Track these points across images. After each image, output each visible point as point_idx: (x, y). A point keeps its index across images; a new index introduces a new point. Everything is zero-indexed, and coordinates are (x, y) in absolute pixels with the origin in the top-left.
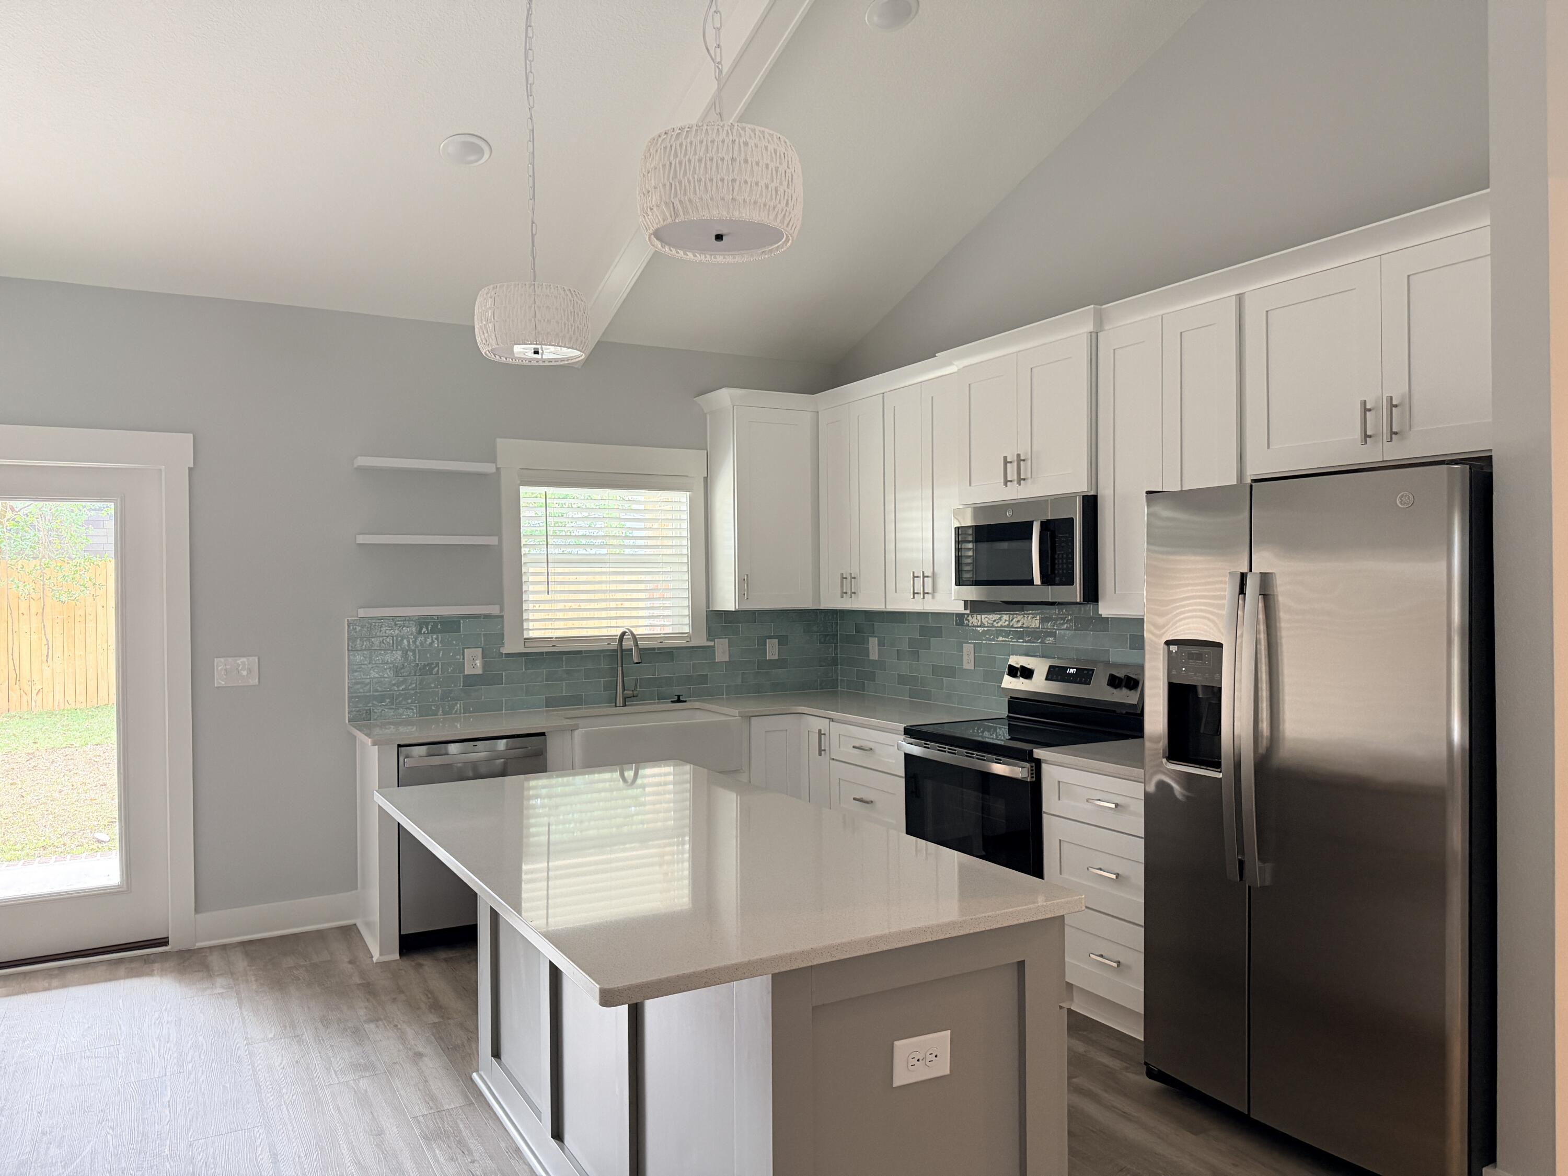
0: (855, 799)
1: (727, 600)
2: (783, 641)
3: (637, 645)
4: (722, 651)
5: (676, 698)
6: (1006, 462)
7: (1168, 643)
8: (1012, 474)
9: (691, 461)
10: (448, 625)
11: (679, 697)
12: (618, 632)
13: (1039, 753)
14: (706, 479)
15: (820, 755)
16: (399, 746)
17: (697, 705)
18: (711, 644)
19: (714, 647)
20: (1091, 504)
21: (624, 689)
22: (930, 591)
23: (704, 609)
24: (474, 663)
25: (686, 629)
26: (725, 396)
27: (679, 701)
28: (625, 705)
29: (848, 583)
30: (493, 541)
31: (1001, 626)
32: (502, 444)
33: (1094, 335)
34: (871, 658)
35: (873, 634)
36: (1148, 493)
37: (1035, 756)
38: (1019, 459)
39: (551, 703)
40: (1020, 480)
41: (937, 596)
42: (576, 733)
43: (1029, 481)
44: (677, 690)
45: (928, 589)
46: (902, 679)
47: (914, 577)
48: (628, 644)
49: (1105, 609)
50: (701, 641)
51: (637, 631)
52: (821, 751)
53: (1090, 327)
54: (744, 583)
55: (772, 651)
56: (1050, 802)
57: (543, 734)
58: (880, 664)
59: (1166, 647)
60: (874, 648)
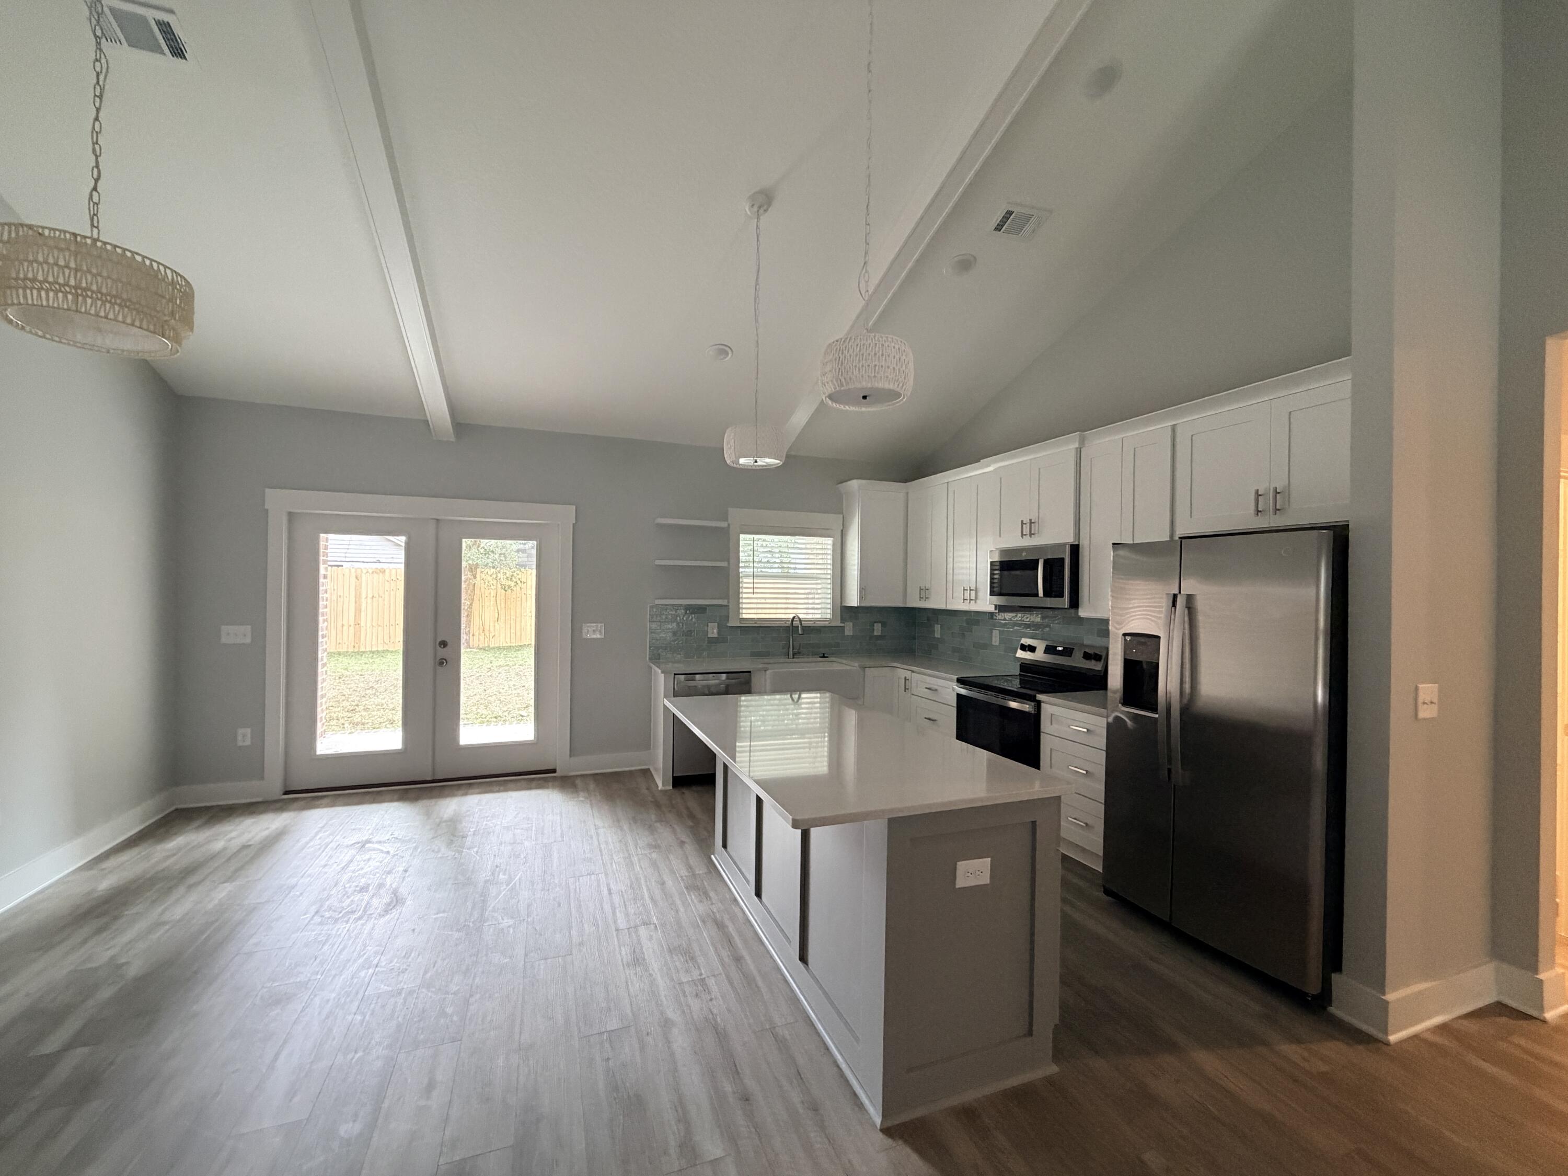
0: (926, 718)
1: (853, 600)
2: (884, 625)
3: (801, 624)
4: (849, 630)
5: (822, 655)
6: (1022, 523)
7: (1125, 635)
8: (1026, 530)
9: (833, 520)
10: (701, 610)
11: (824, 654)
12: (791, 616)
13: (1040, 697)
14: (842, 531)
15: (905, 691)
16: (675, 674)
17: (834, 659)
18: (843, 625)
19: (844, 627)
20: (1075, 550)
21: (793, 649)
22: (974, 598)
23: (839, 605)
24: (713, 632)
25: (829, 616)
26: (855, 484)
27: (824, 657)
28: (794, 658)
29: (924, 593)
30: (724, 564)
31: (1017, 620)
32: (731, 511)
33: (1079, 450)
34: (936, 636)
35: (937, 622)
36: (1114, 544)
37: (1037, 698)
38: (1031, 523)
39: (754, 655)
40: (1031, 534)
41: (978, 601)
42: (768, 672)
43: (1036, 535)
44: (822, 651)
45: (973, 597)
46: (955, 650)
47: (964, 590)
48: (796, 623)
49: (1083, 613)
50: (838, 623)
51: (801, 616)
52: (906, 689)
53: (1077, 445)
54: (863, 591)
55: (878, 630)
56: (1046, 726)
57: (750, 672)
58: (941, 640)
59: (1123, 637)
60: (938, 631)
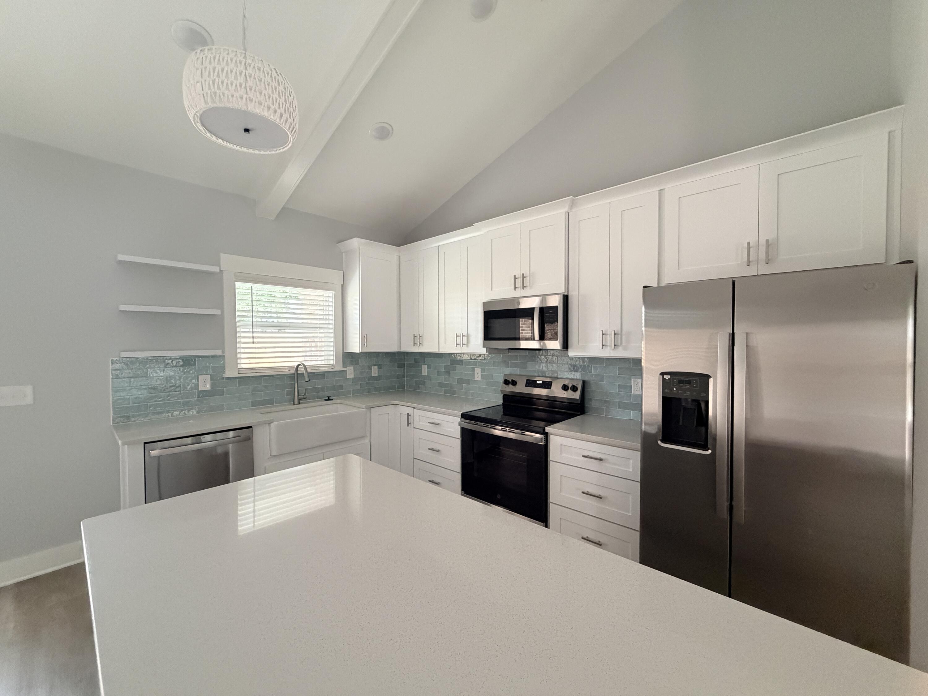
0: (429, 449)
1: (355, 347)
2: (380, 367)
3: (306, 371)
4: (350, 372)
5: (327, 398)
6: (515, 278)
7: (663, 374)
8: (519, 283)
9: (335, 276)
10: (188, 362)
11: (329, 397)
12: (296, 364)
13: (548, 429)
14: (342, 285)
15: (408, 426)
16: (145, 443)
17: (339, 401)
18: (345, 369)
19: (346, 371)
20: (566, 299)
21: (298, 395)
22: (465, 343)
23: (341, 352)
24: (205, 383)
25: (332, 362)
26: (356, 243)
27: (329, 399)
28: (299, 403)
29: (417, 339)
30: (218, 312)
32: (223, 256)
33: (567, 213)
34: (423, 374)
35: (424, 363)
36: (644, 287)
37: (546, 431)
38: (523, 277)
39: (256, 404)
40: (524, 287)
41: (470, 345)
42: (272, 425)
43: (528, 288)
44: (327, 394)
45: (465, 342)
46: (440, 385)
47: (457, 336)
48: (301, 370)
49: (572, 353)
50: (339, 368)
51: (306, 363)
52: (408, 424)
53: (566, 209)
54: (364, 339)
55: (375, 372)
56: (554, 454)
57: (251, 427)
58: (428, 377)
59: (661, 376)
60: (425, 371)
